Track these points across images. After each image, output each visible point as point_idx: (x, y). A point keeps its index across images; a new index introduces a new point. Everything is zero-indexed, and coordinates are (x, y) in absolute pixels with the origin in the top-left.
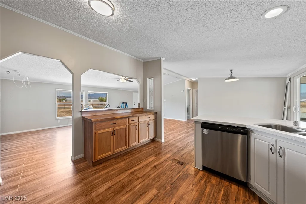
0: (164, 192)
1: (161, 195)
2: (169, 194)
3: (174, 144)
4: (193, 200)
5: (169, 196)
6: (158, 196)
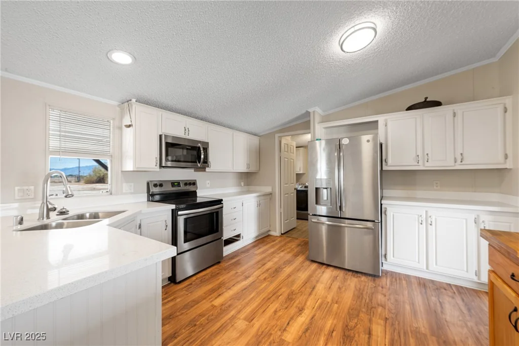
0: (272, 338)
1: (276, 332)
2: (262, 336)
4: (226, 332)
5: (262, 332)
6: (280, 330)
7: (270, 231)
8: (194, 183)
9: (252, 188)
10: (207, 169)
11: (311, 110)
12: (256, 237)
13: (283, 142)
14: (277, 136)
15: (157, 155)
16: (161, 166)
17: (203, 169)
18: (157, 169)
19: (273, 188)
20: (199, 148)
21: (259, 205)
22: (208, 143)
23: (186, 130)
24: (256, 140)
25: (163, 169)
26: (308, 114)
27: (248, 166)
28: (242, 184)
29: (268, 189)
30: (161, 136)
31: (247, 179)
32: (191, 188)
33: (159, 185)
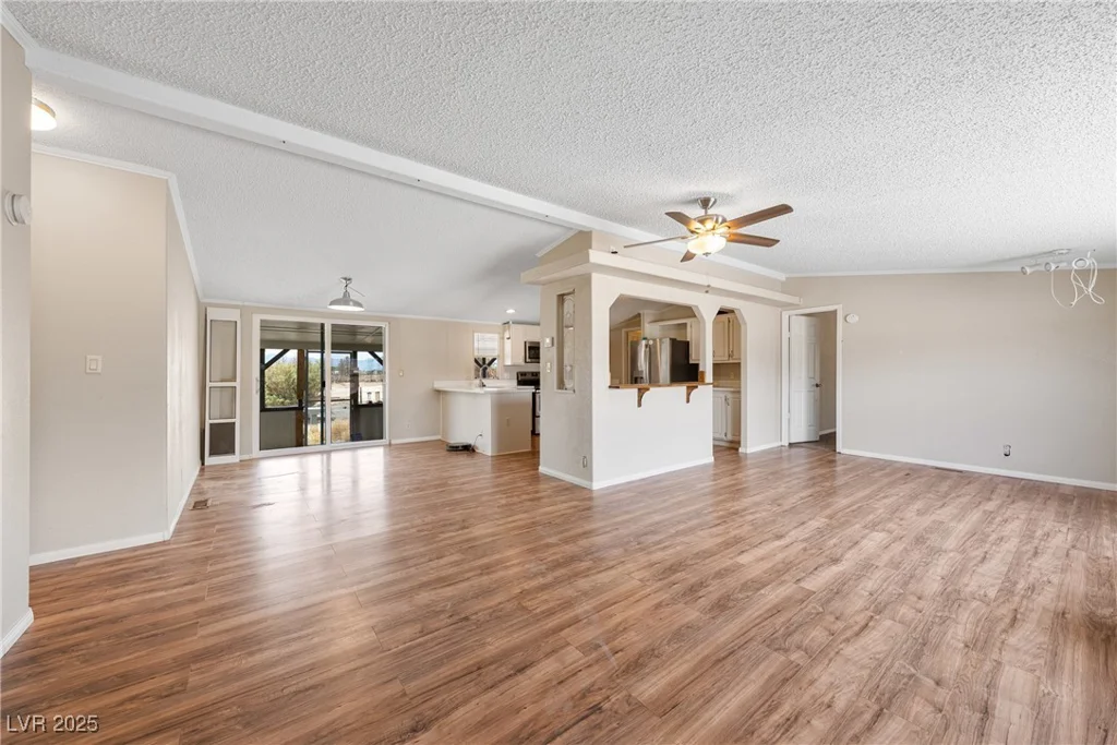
11: (641, 312)
15: (523, 354)
16: (526, 362)
18: (523, 363)
25: (528, 364)
26: (639, 315)
30: (524, 343)
33: (523, 374)
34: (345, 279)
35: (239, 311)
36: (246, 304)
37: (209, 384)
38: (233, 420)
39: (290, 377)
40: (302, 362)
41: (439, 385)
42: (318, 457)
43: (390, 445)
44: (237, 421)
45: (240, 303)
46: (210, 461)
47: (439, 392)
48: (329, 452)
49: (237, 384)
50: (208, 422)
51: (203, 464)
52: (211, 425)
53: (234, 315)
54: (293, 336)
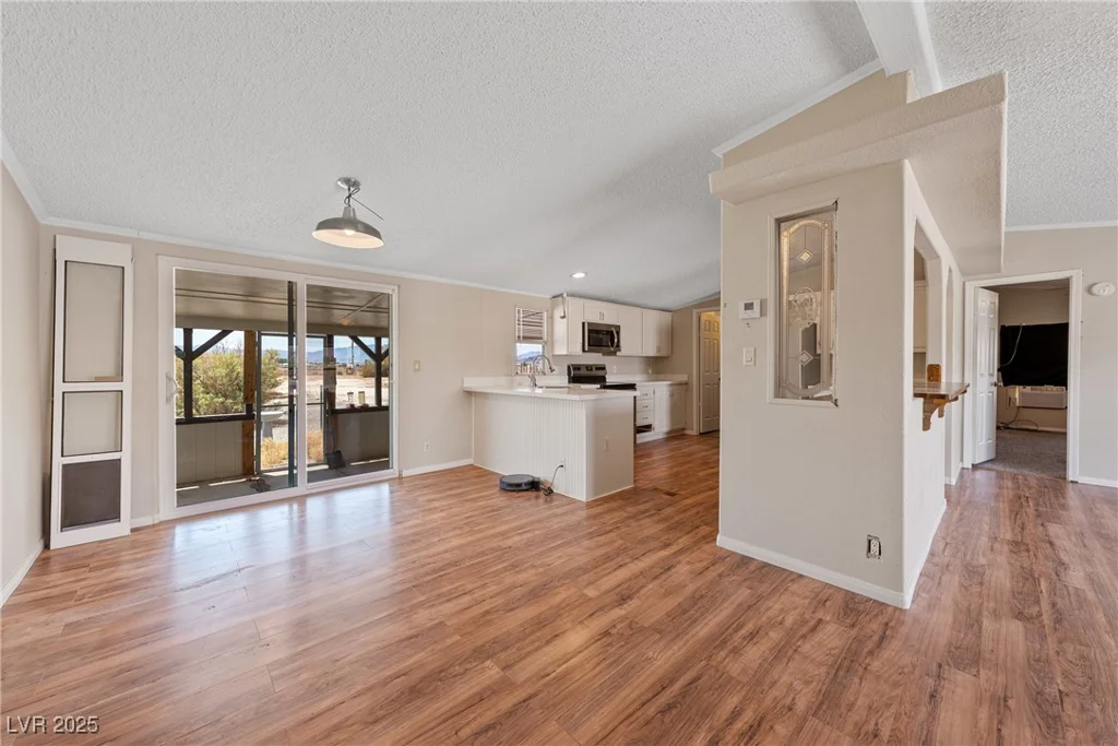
3: (670, 529)
7: (684, 429)
8: (603, 368)
9: (662, 376)
10: (618, 353)
12: (668, 433)
13: (704, 317)
14: (695, 311)
15: (581, 340)
16: (584, 351)
17: (614, 353)
18: (581, 352)
19: (690, 376)
20: (612, 332)
21: (672, 395)
22: (619, 327)
23: (602, 315)
24: (667, 317)
25: (586, 354)
27: (659, 350)
28: (650, 371)
29: (684, 378)
30: (583, 324)
31: (656, 365)
32: (600, 373)
33: (577, 368)
34: (347, 181)
35: (128, 248)
36: (144, 235)
37: (59, 387)
38: (115, 456)
39: (232, 371)
40: (252, 347)
41: (472, 383)
42: (285, 508)
43: (400, 477)
44: (126, 458)
45: (132, 234)
46: (61, 539)
47: (469, 394)
48: (302, 499)
49: (126, 386)
50: (58, 463)
51: (47, 546)
52: (65, 467)
53: (120, 255)
54: (237, 309)
